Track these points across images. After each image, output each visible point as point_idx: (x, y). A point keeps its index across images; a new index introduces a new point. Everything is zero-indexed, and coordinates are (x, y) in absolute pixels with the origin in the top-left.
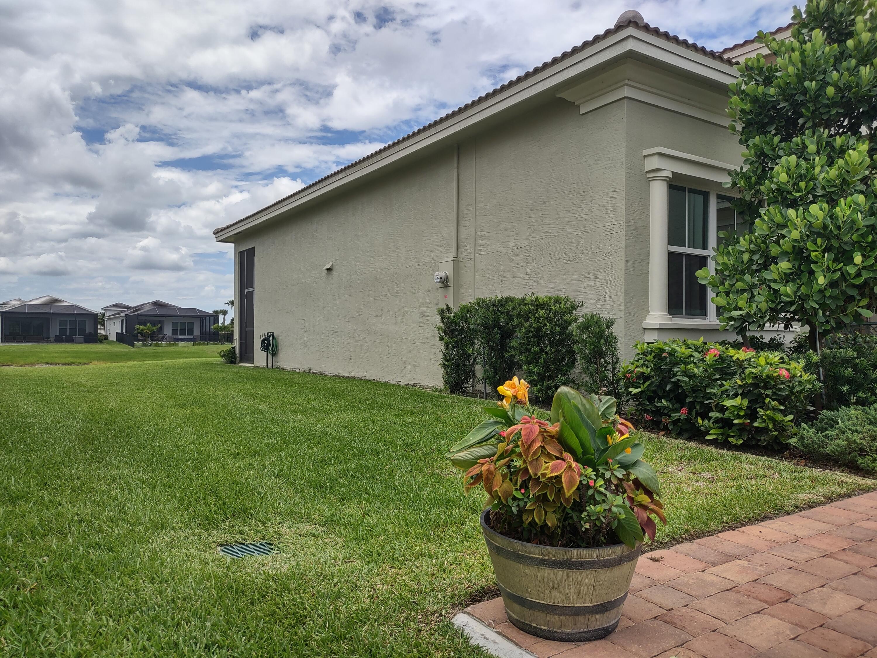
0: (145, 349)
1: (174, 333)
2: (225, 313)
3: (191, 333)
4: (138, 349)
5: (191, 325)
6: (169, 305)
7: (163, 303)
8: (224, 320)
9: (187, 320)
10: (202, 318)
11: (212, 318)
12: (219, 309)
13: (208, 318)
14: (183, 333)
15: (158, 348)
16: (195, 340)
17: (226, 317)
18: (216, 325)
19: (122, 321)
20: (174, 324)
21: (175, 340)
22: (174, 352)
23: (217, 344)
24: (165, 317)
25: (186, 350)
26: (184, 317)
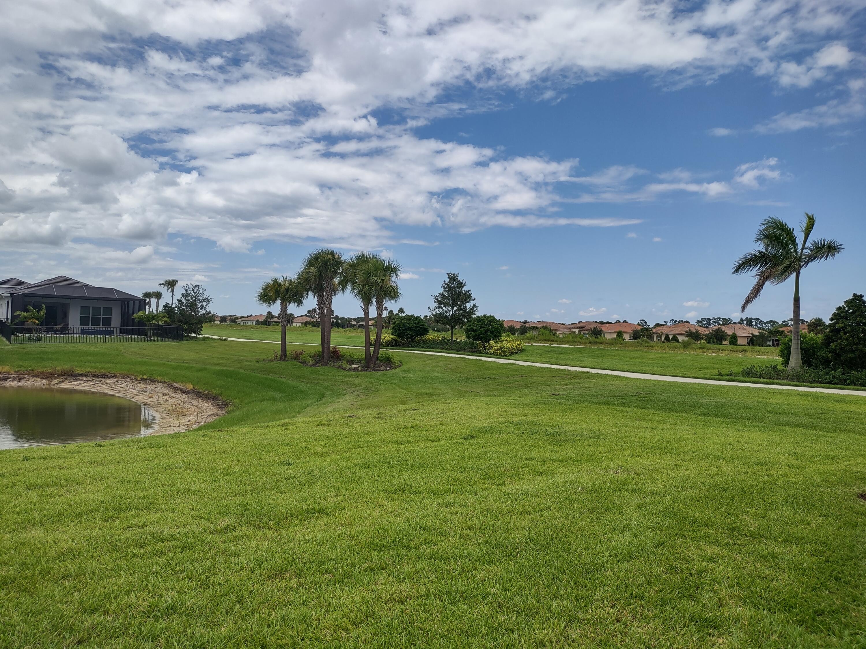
0: (29, 347)
1: (84, 321)
2: (158, 296)
3: (107, 322)
4: (17, 346)
5: (108, 311)
6: (78, 282)
7: (70, 280)
8: (158, 305)
9: (102, 305)
10: (124, 301)
11: (137, 303)
12: (151, 291)
13: (131, 303)
14: (96, 322)
15: (49, 345)
16: (111, 333)
17: (160, 301)
18: (141, 313)
19: (8, 302)
20: (84, 310)
21: (83, 332)
22: (73, 352)
23: (141, 340)
24: (71, 299)
25: (92, 349)
26: (98, 299)
